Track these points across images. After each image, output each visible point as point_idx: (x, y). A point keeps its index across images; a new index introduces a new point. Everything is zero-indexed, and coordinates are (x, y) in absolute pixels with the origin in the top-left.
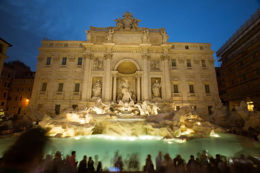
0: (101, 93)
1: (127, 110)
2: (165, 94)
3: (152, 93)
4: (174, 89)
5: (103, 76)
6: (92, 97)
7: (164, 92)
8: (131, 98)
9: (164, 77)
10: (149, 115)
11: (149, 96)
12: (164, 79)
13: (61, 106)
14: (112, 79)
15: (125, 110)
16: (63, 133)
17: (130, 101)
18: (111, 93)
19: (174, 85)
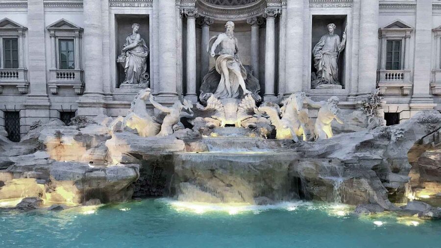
0: (148, 71)
1: (234, 125)
2: (354, 75)
3: (314, 69)
4: (389, 53)
5: (149, 13)
6: (118, 86)
7: (353, 66)
8: (244, 86)
9: (356, 13)
10: (304, 139)
11: (303, 81)
12: (356, 22)
13: (22, 114)
14: (180, 21)
15: (227, 125)
16: (41, 194)
17: (240, 96)
18: (180, 71)
19: (390, 42)
